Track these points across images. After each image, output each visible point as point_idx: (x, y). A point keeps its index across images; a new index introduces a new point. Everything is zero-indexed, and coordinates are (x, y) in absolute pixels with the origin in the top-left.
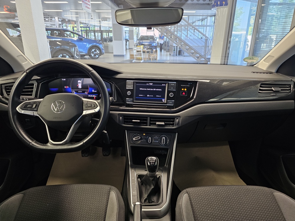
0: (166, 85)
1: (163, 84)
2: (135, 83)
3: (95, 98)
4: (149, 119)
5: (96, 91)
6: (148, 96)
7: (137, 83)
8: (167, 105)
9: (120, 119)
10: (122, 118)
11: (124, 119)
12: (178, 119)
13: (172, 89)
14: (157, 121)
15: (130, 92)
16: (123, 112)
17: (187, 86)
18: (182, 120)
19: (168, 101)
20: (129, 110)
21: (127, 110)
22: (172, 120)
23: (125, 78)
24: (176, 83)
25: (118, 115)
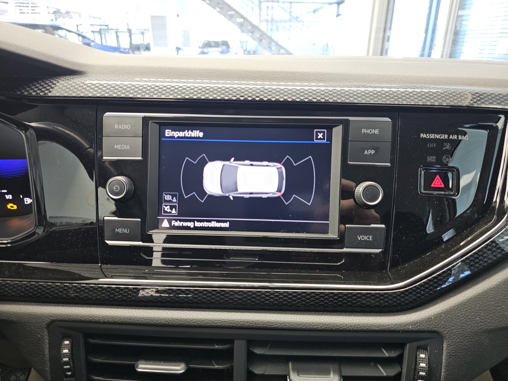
0: (331, 134)
2: (153, 128)
4: (240, 348)
7: (164, 124)
8: (345, 250)
9: (60, 355)
10: (71, 350)
11: (92, 350)
12: (424, 348)
13: (370, 158)
14: (292, 364)
15: (123, 179)
16: (82, 307)
17: (455, 137)
18: (451, 358)
19: (347, 227)
20: (117, 294)
21: (102, 297)
22: (387, 355)
23: (97, 97)
24: (390, 120)
25: (48, 330)
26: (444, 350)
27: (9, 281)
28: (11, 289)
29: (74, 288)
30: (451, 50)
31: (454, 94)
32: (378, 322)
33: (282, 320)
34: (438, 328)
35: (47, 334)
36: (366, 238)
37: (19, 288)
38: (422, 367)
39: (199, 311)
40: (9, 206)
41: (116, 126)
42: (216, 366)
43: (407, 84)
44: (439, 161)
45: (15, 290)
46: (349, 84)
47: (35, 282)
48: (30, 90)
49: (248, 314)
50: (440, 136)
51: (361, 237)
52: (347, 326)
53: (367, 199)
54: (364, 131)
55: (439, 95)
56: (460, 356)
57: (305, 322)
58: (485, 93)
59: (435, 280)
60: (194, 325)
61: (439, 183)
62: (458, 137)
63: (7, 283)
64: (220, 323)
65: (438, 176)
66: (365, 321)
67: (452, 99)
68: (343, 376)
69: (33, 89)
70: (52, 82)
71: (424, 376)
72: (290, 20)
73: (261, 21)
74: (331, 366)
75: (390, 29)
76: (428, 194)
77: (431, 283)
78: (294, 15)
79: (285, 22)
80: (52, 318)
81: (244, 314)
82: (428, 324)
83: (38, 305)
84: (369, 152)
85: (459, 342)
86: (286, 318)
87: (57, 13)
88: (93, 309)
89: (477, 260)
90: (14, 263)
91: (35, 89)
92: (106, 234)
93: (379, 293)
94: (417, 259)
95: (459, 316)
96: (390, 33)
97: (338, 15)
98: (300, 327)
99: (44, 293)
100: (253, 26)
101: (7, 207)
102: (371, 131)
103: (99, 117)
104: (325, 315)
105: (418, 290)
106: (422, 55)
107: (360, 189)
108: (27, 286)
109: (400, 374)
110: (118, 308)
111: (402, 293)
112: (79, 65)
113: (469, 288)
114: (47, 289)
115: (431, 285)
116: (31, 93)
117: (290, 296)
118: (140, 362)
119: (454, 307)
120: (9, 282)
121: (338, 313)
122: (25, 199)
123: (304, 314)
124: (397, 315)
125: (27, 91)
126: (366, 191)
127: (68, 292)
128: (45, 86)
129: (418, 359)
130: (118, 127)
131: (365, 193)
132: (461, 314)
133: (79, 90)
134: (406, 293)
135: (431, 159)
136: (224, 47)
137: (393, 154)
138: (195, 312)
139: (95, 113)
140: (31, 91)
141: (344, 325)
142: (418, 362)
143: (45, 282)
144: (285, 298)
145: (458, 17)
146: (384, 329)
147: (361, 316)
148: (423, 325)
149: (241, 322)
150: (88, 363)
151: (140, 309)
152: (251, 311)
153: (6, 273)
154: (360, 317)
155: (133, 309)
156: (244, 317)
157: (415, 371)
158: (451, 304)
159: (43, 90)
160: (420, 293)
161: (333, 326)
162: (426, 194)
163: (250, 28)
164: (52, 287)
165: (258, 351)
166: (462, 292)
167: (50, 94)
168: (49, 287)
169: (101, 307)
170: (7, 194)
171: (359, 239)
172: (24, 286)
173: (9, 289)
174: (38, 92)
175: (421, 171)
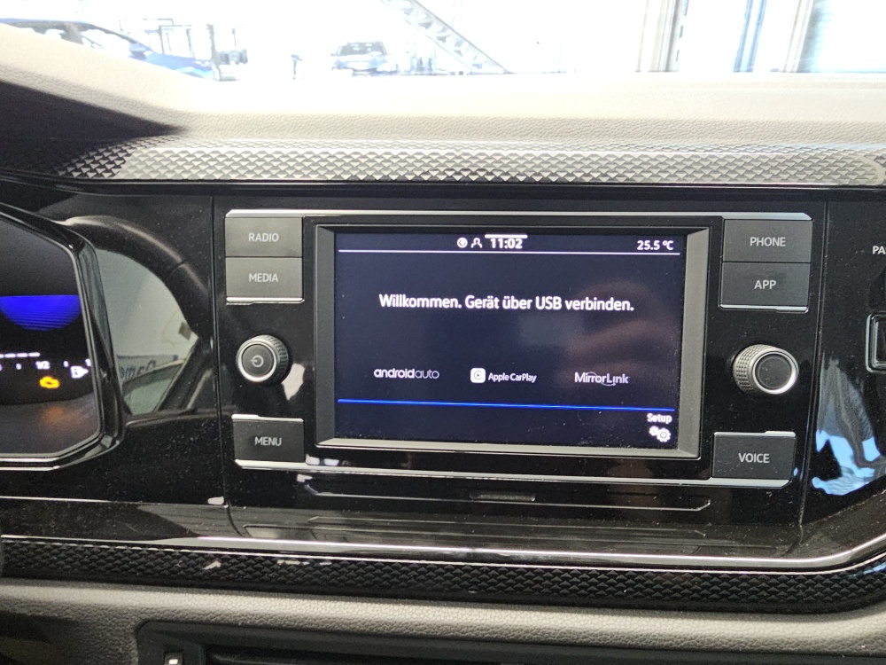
0: (681, 246)
1: (651, 235)
2: (323, 239)
6: (478, 375)
7: (341, 230)
8: (712, 481)
13: (766, 296)
15: (269, 343)
16: (201, 593)
19: (718, 437)
20: (266, 569)
21: (239, 575)
23: (215, 180)
24: (809, 218)
25: (137, 638)
27: (59, 541)
28: (63, 559)
29: (185, 558)
32: (795, 635)
33: (597, 627)
35: (134, 646)
36: (755, 458)
37: (78, 555)
39: (428, 605)
40: (43, 382)
41: (251, 237)
45: (70, 559)
47: (108, 544)
48: (84, 167)
49: (526, 612)
51: (746, 456)
52: (732, 643)
53: (764, 382)
54: (754, 240)
57: (644, 633)
60: (421, 634)
63: (55, 547)
64: (472, 631)
69: (88, 166)
70: (125, 151)
80: (143, 616)
81: (519, 613)
83: (115, 589)
84: (764, 285)
86: (604, 623)
88: (221, 597)
90: (64, 502)
91: (94, 166)
92: (238, 447)
93: (795, 576)
98: (634, 643)
99: (126, 566)
101: (38, 384)
102: (768, 242)
103: (217, 220)
104: (682, 617)
107: (747, 360)
108: (93, 553)
110: (270, 597)
112: (173, 113)
114: (133, 559)
116: (86, 175)
117: (612, 580)
120: (58, 544)
121: (708, 614)
122: (73, 368)
123: (640, 616)
125: (76, 170)
126: (762, 366)
127: (173, 565)
128: (112, 158)
130: (255, 238)
131: (761, 370)
133: (179, 167)
136: (376, 53)
137: (814, 286)
138: (421, 608)
139: (209, 210)
140: (85, 170)
141: (725, 641)
143: (128, 545)
144: (602, 584)
149: (514, 631)
151: (311, 599)
152: (531, 607)
153: (52, 524)
155: (299, 598)
156: (518, 619)
159: (109, 167)
161: (703, 642)
162: (883, 369)
164: (141, 555)
167: (121, 176)
168: (136, 555)
169: (237, 595)
170: (41, 359)
171: (742, 460)
172: (87, 552)
173: (59, 559)
174: (100, 171)
175: (871, 321)
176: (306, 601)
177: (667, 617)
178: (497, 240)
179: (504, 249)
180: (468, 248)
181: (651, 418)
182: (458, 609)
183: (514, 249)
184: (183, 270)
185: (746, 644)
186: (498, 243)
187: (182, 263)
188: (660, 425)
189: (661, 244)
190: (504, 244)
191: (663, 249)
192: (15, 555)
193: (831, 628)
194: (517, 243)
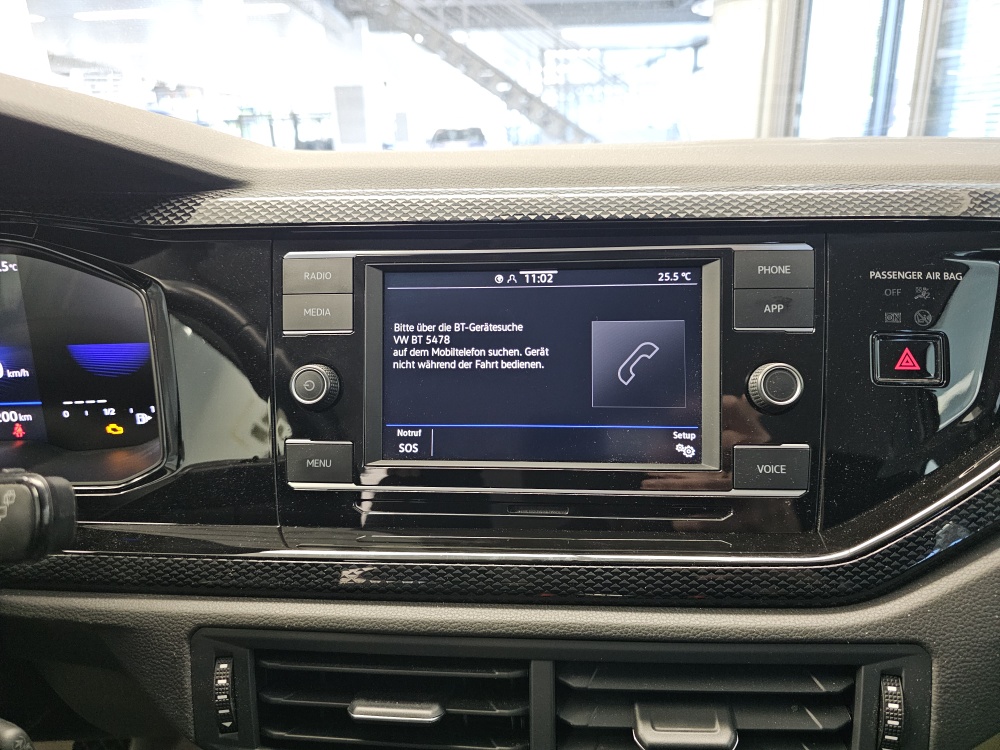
0: (697, 277)
1: (671, 267)
2: (373, 277)
3: (19, 431)
4: (541, 678)
5: (24, 373)
8: (734, 493)
9: (211, 690)
10: (233, 680)
11: (268, 681)
12: (894, 675)
13: (775, 319)
14: (640, 707)
15: (321, 369)
16: (251, 601)
17: (937, 275)
18: (948, 692)
19: (737, 450)
20: (313, 576)
21: (287, 582)
22: (823, 688)
23: (274, 224)
24: (811, 248)
25: (190, 643)
26: (934, 677)
27: (121, 555)
28: (124, 570)
29: (236, 567)
30: (927, 122)
31: (931, 195)
32: (804, 625)
33: (619, 622)
34: (920, 634)
35: (188, 650)
36: (773, 469)
37: (138, 567)
38: (893, 711)
39: (463, 607)
40: (109, 429)
41: (306, 276)
42: (498, 711)
43: (839, 182)
44: (908, 322)
45: (131, 571)
46: (728, 184)
47: (166, 556)
48: (157, 215)
50: (908, 275)
51: (764, 467)
52: (744, 633)
53: (773, 394)
54: (761, 269)
55: (902, 199)
56: (965, 688)
57: (663, 626)
58: (990, 193)
59: (911, 544)
60: (455, 632)
61: (911, 364)
62: (942, 276)
63: (117, 560)
65: (907, 350)
66: (778, 623)
67: (926, 205)
68: (738, 730)
69: (161, 215)
70: (194, 201)
71: (897, 728)
72: (601, 83)
73: (545, 87)
74: (715, 712)
75: (801, 89)
76: (891, 384)
77: (903, 549)
78: (609, 72)
79: (592, 85)
80: (197, 622)
82: (901, 628)
83: (171, 599)
84: (773, 309)
85: (963, 662)
86: (627, 619)
87: (160, 89)
89: (990, 505)
91: (166, 215)
92: (290, 470)
93: (803, 570)
94: (873, 508)
95: (960, 612)
96: (802, 98)
97: (696, 69)
99: (182, 576)
100: (530, 97)
101: (106, 431)
102: (774, 270)
103: (275, 261)
104: (700, 613)
105: (879, 564)
106: (870, 133)
107: (758, 377)
108: (152, 564)
109: (849, 726)
110: (315, 603)
111: (847, 569)
112: (239, 170)
113: (976, 559)
114: (189, 569)
115: (902, 554)
116: (159, 222)
117: (633, 578)
118: (356, 702)
119: (950, 594)
120: (121, 557)
121: (725, 610)
122: (138, 415)
123: (661, 612)
124: (840, 612)
125: (150, 219)
126: (771, 379)
127: (225, 574)
128: (182, 208)
129: (884, 696)
130: (310, 277)
131: (769, 383)
132: (964, 608)
133: (242, 214)
134: (856, 569)
135: (893, 317)
137: (819, 309)
138: (457, 609)
139: (268, 252)
140: (157, 218)
141: (738, 631)
142: (884, 700)
143: (185, 557)
144: (624, 581)
145: (938, 61)
146: (816, 638)
147: (770, 613)
148: (891, 630)
149: (542, 625)
150: (262, 705)
154: (768, 616)
155: (342, 603)
157: (878, 720)
158: (944, 589)
159: (179, 215)
160: (882, 568)
161: (718, 633)
162: (886, 383)
163: (523, 100)
164: (196, 566)
165: (575, 683)
166: (965, 565)
167: (190, 222)
168: (191, 565)
170: (107, 406)
171: (761, 472)
172: (147, 564)
173: (121, 571)
174: (171, 218)
175: (873, 340)
176: (349, 606)
177: (686, 612)
178: (530, 275)
179: (536, 284)
180: (505, 283)
181: (677, 436)
182: (491, 610)
183: (546, 284)
184: (248, 332)
185: (758, 633)
186: (531, 278)
187: (247, 325)
188: (685, 442)
189: (679, 275)
190: (537, 279)
191: (682, 279)
192: (80, 568)
193: (839, 618)
194: (548, 278)
